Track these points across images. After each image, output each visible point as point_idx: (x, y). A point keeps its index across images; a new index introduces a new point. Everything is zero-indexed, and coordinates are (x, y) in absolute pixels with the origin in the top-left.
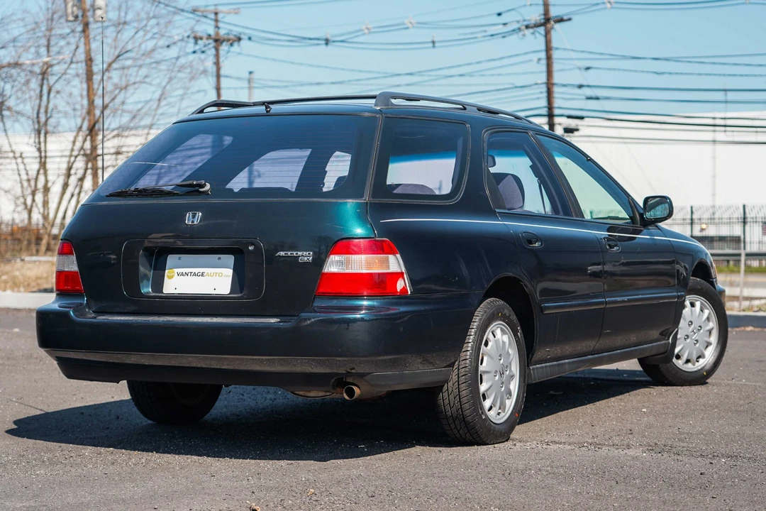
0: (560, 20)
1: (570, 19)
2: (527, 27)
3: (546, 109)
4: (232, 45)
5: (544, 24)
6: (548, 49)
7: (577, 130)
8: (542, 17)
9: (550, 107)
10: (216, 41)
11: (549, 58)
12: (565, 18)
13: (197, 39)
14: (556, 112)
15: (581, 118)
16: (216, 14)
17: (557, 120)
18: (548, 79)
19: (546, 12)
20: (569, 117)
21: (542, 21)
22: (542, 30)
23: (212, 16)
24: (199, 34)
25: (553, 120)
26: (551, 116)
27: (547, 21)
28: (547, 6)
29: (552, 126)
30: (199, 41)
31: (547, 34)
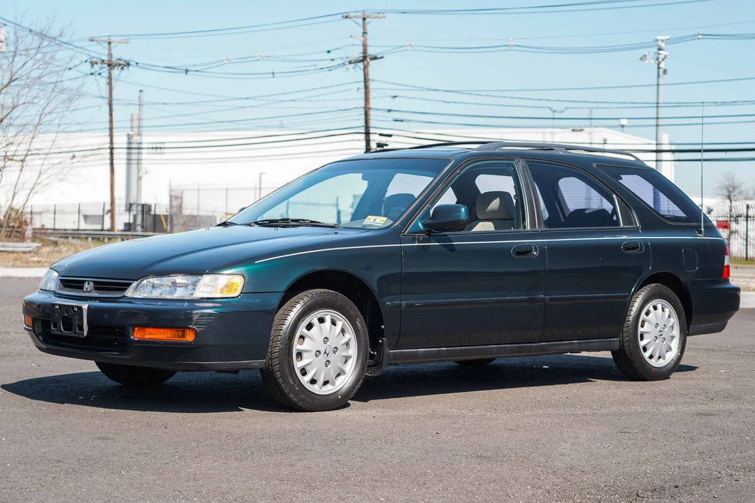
0: (375, 58)
1: (382, 58)
2: (350, 62)
3: (364, 128)
4: (122, 68)
5: (362, 61)
6: (366, 80)
7: (387, 145)
8: (362, 55)
9: (367, 127)
10: (109, 65)
11: (366, 87)
12: (378, 56)
13: (93, 64)
14: (372, 131)
15: (390, 136)
16: (109, 43)
17: (372, 137)
18: (366, 105)
19: (365, 52)
20: (381, 135)
21: (361, 58)
22: (361, 65)
23: (106, 45)
24: (95, 60)
25: (369, 137)
26: (367, 134)
27: (365, 58)
28: (365, 46)
29: (368, 142)
30: (95, 66)
31: (365, 68)
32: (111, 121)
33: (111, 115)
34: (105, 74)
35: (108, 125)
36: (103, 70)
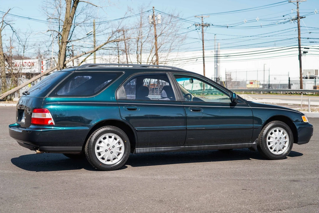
0: (302, 18)
1: (305, 17)
2: (292, 20)
4: (207, 27)
5: (297, 19)
6: (299, 27)
7: (307, 52)
9: (299, 45)
10: (202, 26)
11: (299, 30)
12: (303, 17)
14: (301, 46)
15: (309, 48)
17: (302, 49)
18: (299, 36)
19: (298, 15)
20: (305, 48)
22: (297, 21)
23: (201, 18)
24: (197, 24)
25: (300, 49)
26: (300, 48)
27: (298, 18)
28: (298, 13)
29: (300, 51)
30: (197, 26)
31: (298, 22)
32: (203, 47)
33: (203, 45)
34: (201, 29)
35: (202, 48)
36: (200, 28)
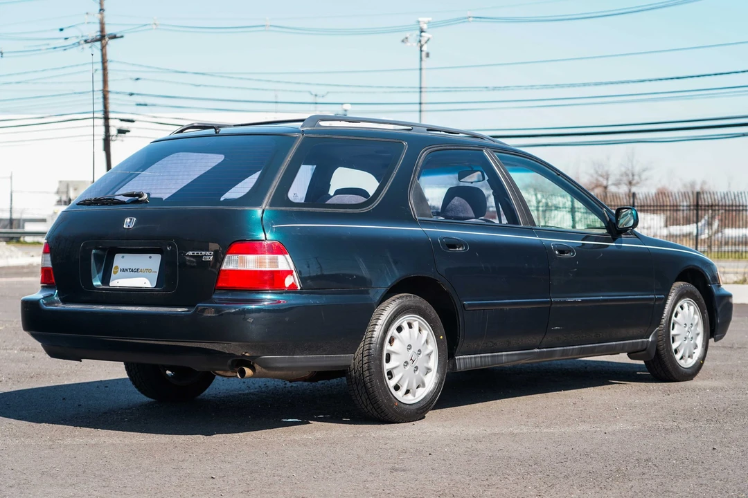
0: (114, 37)
1: (122, 37)
2: (86, 42)
3: (102, 113)
5: (100, 40)
6: (104, 61)
7: (129, 131)
8: (99, 33)
9: (106, 112)
11: (105, 69)
12: (118, 35)
14: (111, 115)
15: (132, 121)
17: (111, 122)
18: (104, 87)
19: (102, 30)
20: (122, 120)
21: (98, 37)
22: (98, 44)
25: (108, 122)
26: (106, 119)
27: (102, 37)
28: (102, 24)
29: (107, 127)
31: (103, 48)
